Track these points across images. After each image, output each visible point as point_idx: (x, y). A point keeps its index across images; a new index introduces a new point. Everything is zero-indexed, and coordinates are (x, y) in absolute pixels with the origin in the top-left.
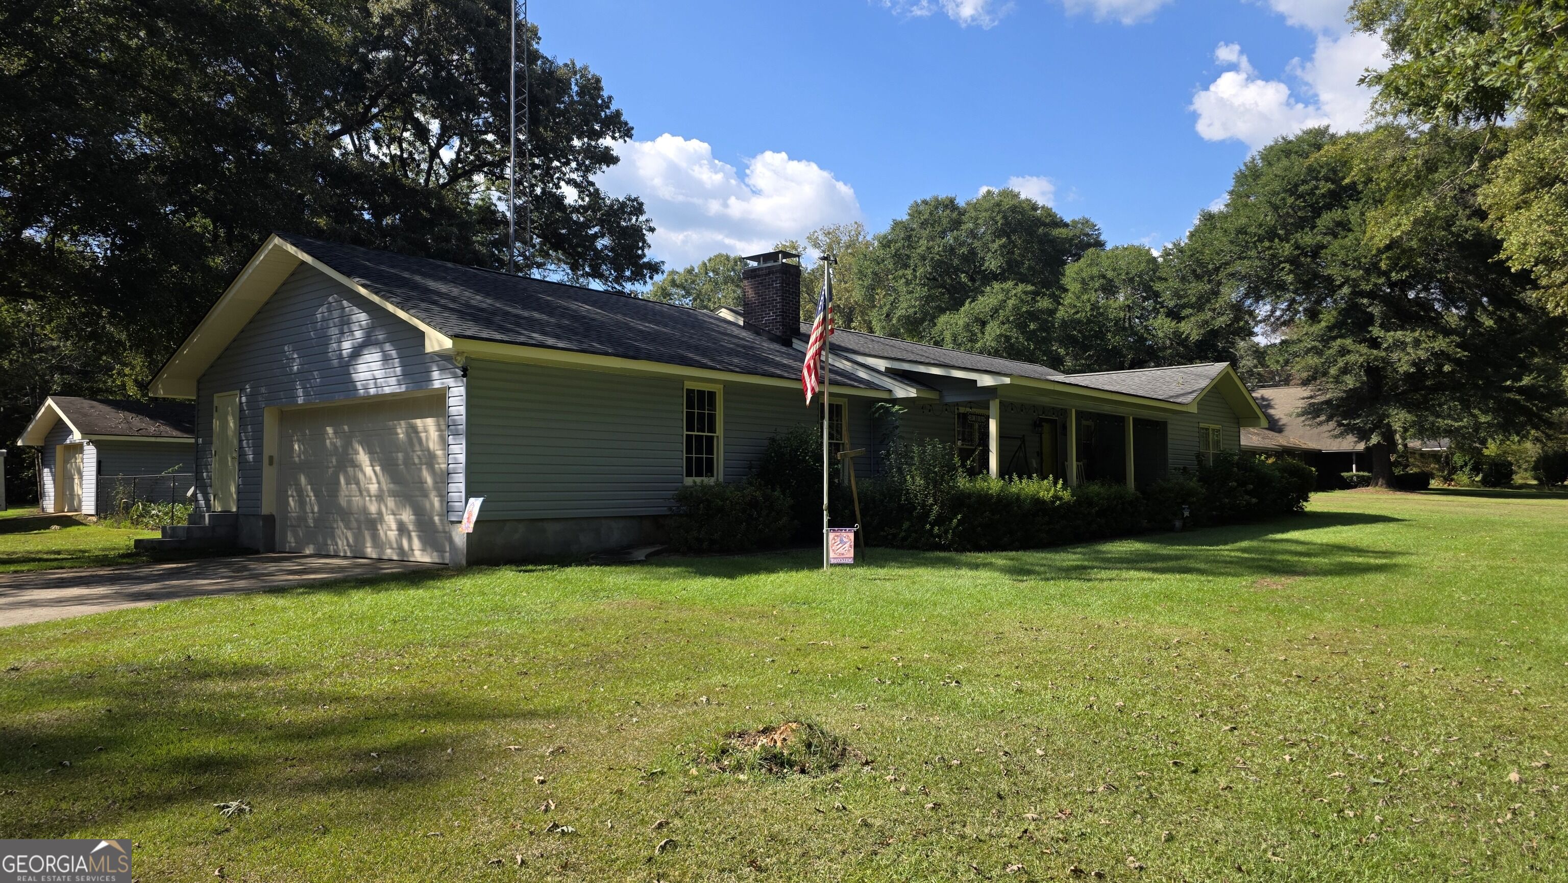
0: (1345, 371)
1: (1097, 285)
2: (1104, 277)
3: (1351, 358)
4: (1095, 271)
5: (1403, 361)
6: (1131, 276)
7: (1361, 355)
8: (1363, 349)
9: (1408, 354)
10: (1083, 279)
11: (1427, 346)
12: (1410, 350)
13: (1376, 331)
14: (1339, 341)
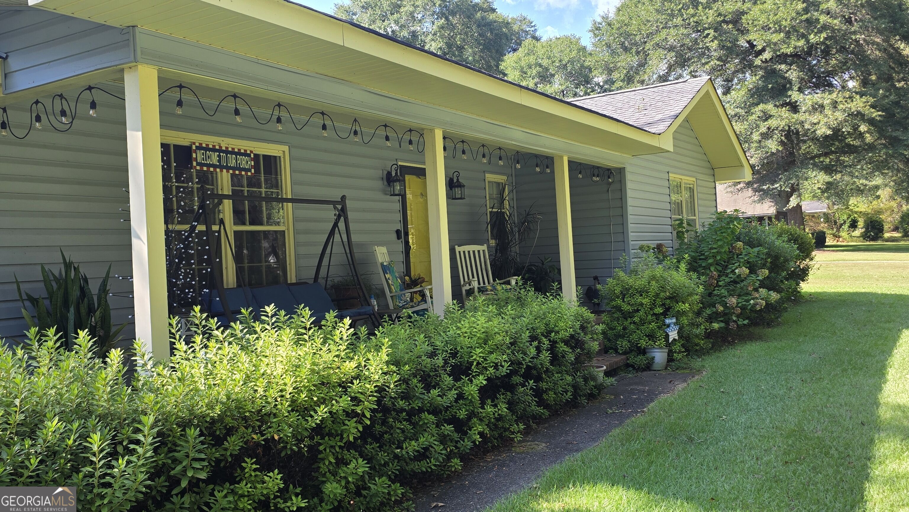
0: (766, 136)
1: (534, 72)
2: (540, 66)
3: (773, 123)
4: (532, 59)
5: (822, 123)
6: (564, 62)
7: (782, 119)
8: (785, 112)
9: (826, 116)
10: (522, 68)
11: (844, 107)
12: (828, 111)
13: (795, 95)
14: (761, 107)
